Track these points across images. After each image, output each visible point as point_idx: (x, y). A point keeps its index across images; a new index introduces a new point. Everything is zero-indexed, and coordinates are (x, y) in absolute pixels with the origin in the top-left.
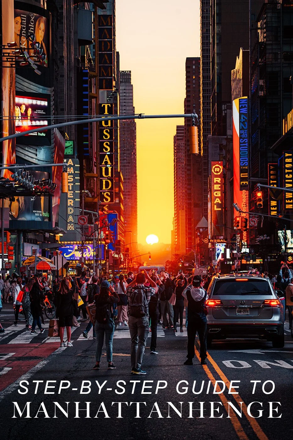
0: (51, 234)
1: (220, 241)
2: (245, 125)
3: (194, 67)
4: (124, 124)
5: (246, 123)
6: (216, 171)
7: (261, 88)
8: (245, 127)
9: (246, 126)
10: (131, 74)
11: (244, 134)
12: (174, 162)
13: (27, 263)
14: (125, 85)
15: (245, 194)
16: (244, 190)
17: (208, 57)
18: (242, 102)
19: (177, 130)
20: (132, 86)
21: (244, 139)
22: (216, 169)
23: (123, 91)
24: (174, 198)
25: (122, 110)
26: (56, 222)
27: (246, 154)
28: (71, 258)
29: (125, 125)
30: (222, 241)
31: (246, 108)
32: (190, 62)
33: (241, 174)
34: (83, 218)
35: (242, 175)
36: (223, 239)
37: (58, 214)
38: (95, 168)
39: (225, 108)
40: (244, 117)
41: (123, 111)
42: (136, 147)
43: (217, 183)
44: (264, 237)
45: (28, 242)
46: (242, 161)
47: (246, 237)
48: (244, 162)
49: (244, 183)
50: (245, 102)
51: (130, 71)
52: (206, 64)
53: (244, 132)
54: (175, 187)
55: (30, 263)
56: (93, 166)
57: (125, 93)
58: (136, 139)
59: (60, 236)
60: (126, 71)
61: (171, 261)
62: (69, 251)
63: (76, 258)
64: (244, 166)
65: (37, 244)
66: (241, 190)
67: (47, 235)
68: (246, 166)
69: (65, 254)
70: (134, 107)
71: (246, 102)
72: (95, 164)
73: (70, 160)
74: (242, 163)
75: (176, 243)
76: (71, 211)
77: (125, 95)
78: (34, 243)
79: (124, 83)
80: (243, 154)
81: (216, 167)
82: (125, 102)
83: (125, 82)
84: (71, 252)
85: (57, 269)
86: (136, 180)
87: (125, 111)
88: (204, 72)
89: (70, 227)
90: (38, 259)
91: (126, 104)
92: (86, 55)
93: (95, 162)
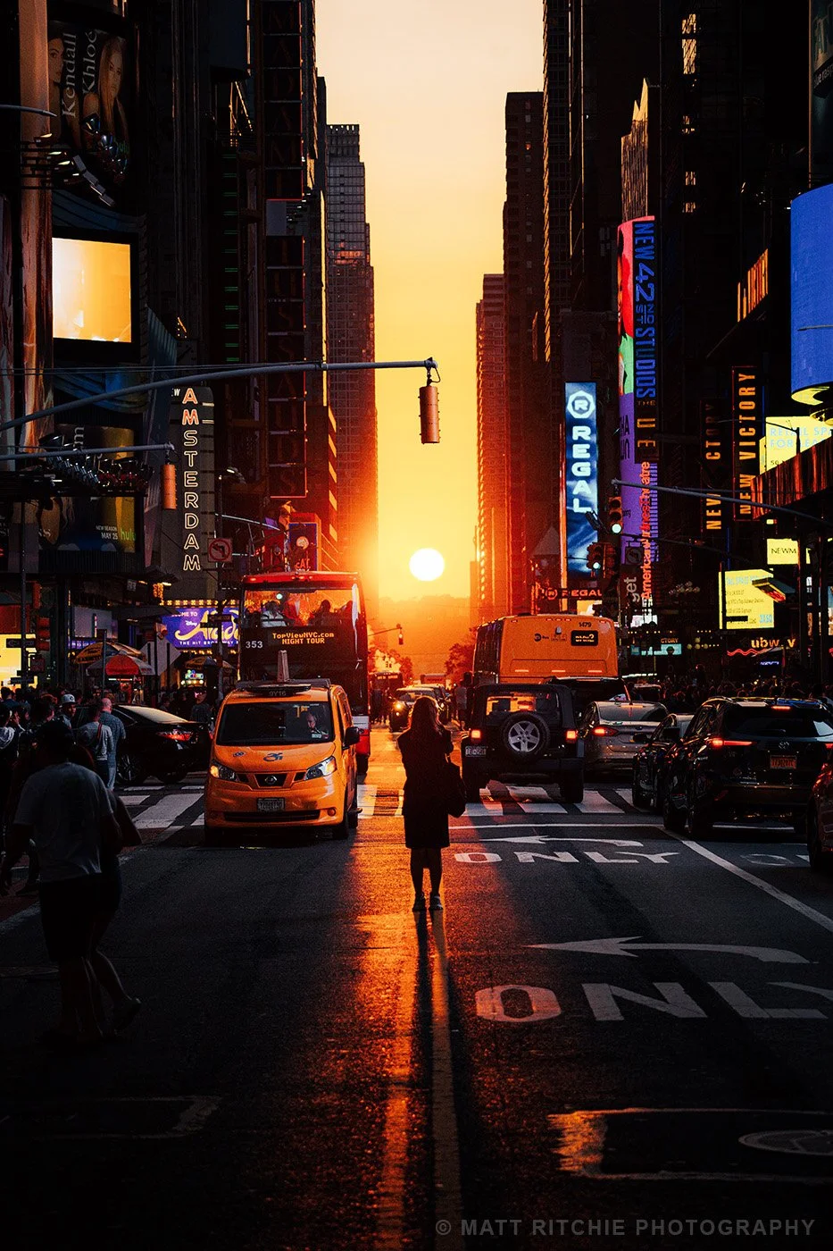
0: (142, 582)
1: (588, 593)
2: (648, 292)
3: (528, 119)
4: (342, 272)
5: (651, 286)
6: (577, 408)
7: (690, 194)
8: (649, 294)
9: (652, 293)
10: (360, 133)
11: (647, 314)
12: (478, 376)
13: (83, 660)
14: (342, 164)
15: (649, 472)
16: (644, 463)
17: (564, 94)
18: (642, 231)
19: (485, 288)
20: (362, 166)
21: (645, 326)
22: (576, 402)
23: (338, 181)
24: (477, 473)
25: (335, 233)
26: (153, 552)
27: (650, 367)
28: (194, 643)
29: (342, 275)
30: (593, 593)
31: (652, 247)
32: (518, 105)
33: (639, 420)
34: (220, 544)
35: (641, 423)
36: (596, 590)
37: (159, 531)
38: (257, 404)
39: (606, 236)
40: (647, 270)
41: (338, 235)
42: (373, 335)
43: (581, 441)
44: (685, 588)
45: (84, 604)
46: (641, 385)
47: (650, 586)
48: (645, 388)
49: (647, 443)
50: (650, 229)
51: (357, 127)
52: (557, 113)
53: (647, 310)
54: (479, 444)
55: (91, 658)
56: (252, 398)
57: (342, 185)
58: (373, 313)
59: (165, 587)
60: (345, 126)
61: (465, 647)
62: (189, 623)
63: (205, 643)
64: (647, 398)
65: (108, 609)
66: (639, 461)
67: (131, 584)
68: (652, 399)
69: (178, 632)
70: (368, 225)
71: (652, 232)
72: (256, 394)
73: (190, 391)
74: (641, 390)
75: (483, 597)
76: (192, 521)
77: (342, 191)
78: (97, 607)
79: (340, 159)
80: (642, 368)
81: (577, 398)
82: (343, 212)
83: (343, 154)
84: (194, 627)
85: (154, 673)
86: (374, 423)
87: (343, 236)
88: (554, 135)
89: (191, 564)
90: (109, 650)
91: (346, 217)
92: (231, 106)
93: (256, 390)
